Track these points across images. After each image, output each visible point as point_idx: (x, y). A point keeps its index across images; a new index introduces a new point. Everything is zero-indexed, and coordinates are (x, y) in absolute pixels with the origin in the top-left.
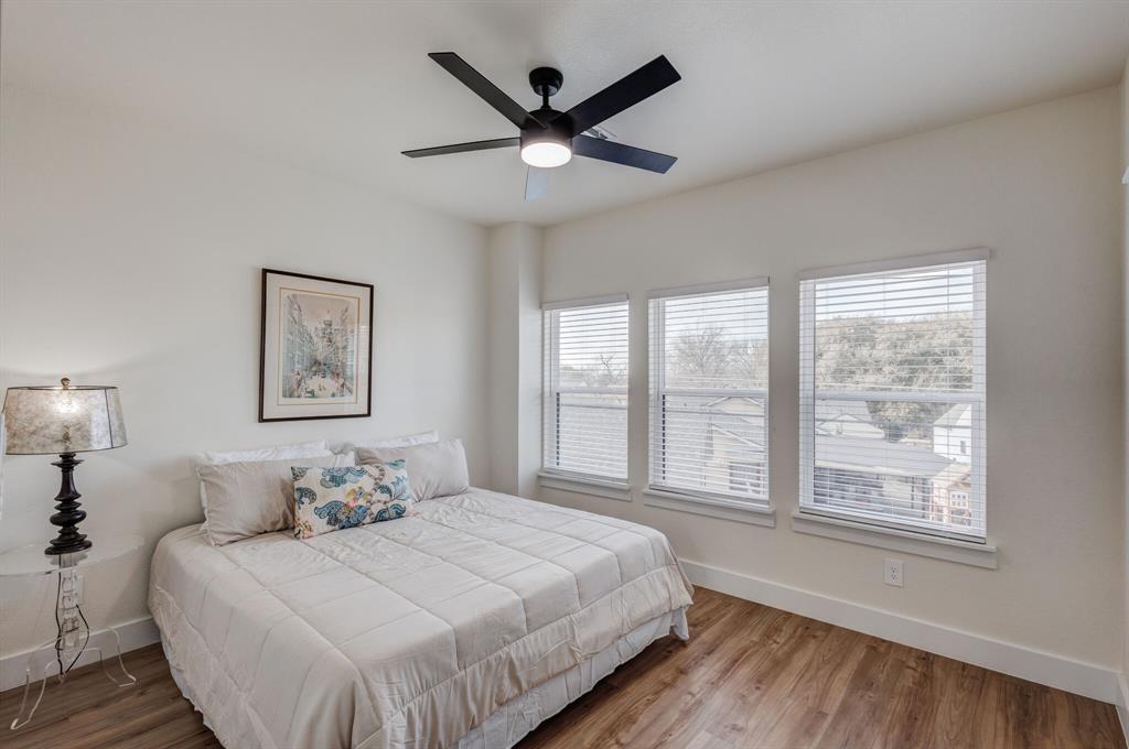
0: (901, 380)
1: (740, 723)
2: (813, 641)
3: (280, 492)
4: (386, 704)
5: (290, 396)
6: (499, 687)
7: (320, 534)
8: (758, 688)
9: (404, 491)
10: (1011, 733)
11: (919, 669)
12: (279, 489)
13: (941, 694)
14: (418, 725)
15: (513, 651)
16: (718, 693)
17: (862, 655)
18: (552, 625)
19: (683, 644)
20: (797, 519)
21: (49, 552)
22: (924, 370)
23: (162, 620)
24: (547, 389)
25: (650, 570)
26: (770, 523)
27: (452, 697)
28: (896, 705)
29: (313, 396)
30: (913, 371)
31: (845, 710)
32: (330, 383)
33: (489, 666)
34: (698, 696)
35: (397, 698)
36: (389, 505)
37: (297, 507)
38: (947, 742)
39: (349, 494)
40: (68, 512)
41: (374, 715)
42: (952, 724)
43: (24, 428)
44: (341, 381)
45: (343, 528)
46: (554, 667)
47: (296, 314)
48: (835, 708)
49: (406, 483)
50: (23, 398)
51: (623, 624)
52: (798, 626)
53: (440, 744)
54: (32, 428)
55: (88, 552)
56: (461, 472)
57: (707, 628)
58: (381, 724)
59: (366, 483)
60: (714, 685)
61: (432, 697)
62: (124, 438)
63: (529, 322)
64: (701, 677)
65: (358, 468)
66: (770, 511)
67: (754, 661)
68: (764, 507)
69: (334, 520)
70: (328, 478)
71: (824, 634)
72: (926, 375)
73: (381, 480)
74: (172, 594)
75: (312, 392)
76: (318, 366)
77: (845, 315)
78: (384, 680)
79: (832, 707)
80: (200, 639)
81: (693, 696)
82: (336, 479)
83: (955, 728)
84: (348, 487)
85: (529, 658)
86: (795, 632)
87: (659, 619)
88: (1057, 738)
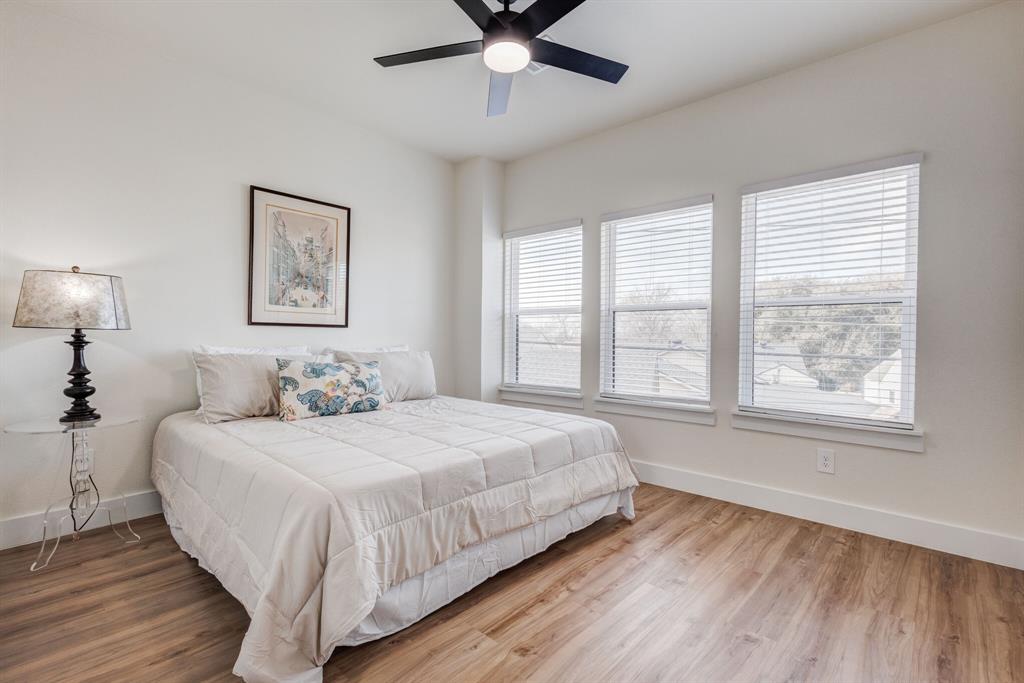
0: (834, 336)
1: (680, 578)
2: (749, 522)
3: (266, 381)
4: (358, 526)
5: (276, 304)
6: (461, 530)
7: (302, 418)
8: (697, 555)
9: (377, 387)
10: (934, 591)
11: (848, 544)
12: (266, 378)
13: (869, 562)
14: (388, 550)
15: (475, 501)
16: (661, 557)
17: (795, 533)
18: (510, 485)
19: (629, 523)
20: (735, 416)
21: (62, 420)
22: (856, 327)
23: (163, 487)
24: (507, 312)
25: (599, 453)
26: (711, 421)
27: (418, 532)
28: (826, 569)
29: (296, 305)
30: (846, 329)
31: (778, 571)
32: (311, 295)
33: (451, 512)
34: (642, 559)
35: (369, 525)
36: (364, 398)
37: (281, 394)
38: (873, 596)
39: (328, 385)
40: (79, 387)
41: (347, 532)
42: (878, 583)
43: (39, 305)
44: (322, 293)
45: (323, 415)
46: (511, 523)
47: (280, 229)
48: (770, 569)
49: (379, 380)
50: (38, 278)
51: (574, 495)
52: (735, 512)
53: (407, 571)
54: (46, 305)
55: (98, 424)
56: (429, 379)
57: (651, 512)
58: (354, 541)
59: (344, 378)
60: (658, 551)
61: (400, 529)
62: (128, 321)
63: (491, 249)
64: (645, 547)
65: (337, 365)
66: (711, 410)
67: (694, 536)
68: (707, 407)
69: (314, 407)
70: (309, 370)
71: (760, 518)
72: (859, 331)
73: (357, 375)
74: (171, 463)
75: (295, 302)
76: (300, 278)
77: (783, 277)
78: (357, 507)
79: (767, 568)
80: (196, 494)
81: (638, 558)
82: (317, 372)
83: (881, 586)
84: (327, 379)
85: (488, 510)
86: (733, 515)
87: (608, 498)
88: (979, 598)
